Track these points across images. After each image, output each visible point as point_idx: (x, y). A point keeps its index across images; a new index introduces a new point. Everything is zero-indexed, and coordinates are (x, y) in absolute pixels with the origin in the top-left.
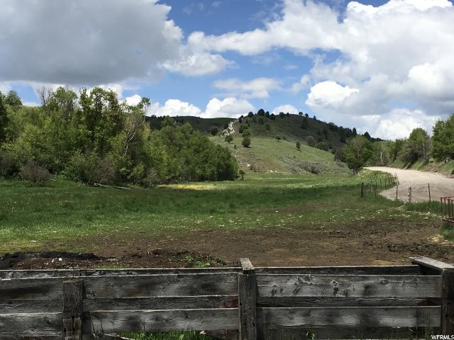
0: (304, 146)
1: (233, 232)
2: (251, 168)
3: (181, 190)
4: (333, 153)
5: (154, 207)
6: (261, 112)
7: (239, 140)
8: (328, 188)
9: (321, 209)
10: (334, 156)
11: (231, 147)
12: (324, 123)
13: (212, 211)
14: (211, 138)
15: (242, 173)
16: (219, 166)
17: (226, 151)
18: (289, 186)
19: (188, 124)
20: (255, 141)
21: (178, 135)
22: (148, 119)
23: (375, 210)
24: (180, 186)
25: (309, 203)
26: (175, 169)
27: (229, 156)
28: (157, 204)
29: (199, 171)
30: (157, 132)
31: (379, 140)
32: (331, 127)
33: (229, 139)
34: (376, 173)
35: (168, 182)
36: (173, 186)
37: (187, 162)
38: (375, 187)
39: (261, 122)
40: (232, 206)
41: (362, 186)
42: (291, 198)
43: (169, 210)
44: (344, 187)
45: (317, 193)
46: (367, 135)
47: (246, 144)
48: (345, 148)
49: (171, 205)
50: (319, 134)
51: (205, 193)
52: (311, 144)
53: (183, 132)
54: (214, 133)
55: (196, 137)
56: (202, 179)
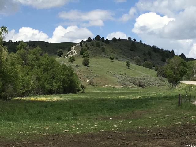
0: (133, 65)
1: (76, 136)
2: (90, 83)
3: (33, 102)
4: (156, 70)
5: (11, 116)
6: (98, 37)
7: (80, 61)
8: (152, 98)
9: (147, 116)
10: (156, 72)
11: (73, 66)
12: (149, 46)
13: (59, 119)
14: (57, 59)
15: (83, 87)
16: (64, 82)
17: (70, 69)
18: (121, 97)
19: (38, 48)
20: (93, 61)
21: (31, 57)
22: (5, 44)
23: (189, 117)
24: (33, 98)
25: (137, 111)
26: (29, 84)
27: (72, 74)
28: (13, 113)
29: (47, 86)
30: (13, 55)
31: (192, 59)
32: (155, 49)
33: (72, 60)
34: (191, 86)
35: (23, 95)
36: (27, 98)
37: (38, 79)
38: (190, 97)
39: (98, 45)
40: (74, 114)
41: (179, 97)
42: (122, 107)
43: (23, 118)
44: (165, 97)
45: (144, 102)
46: (183, 55)
47: (86, 64)
48: (165, 66)
49: (25, 114)
50: (144, 55)
51: (52, 104)
52: (138, 63)
53: (34, 54)
54: (60, 55)
55: (45, 58)
56: (50, 92)
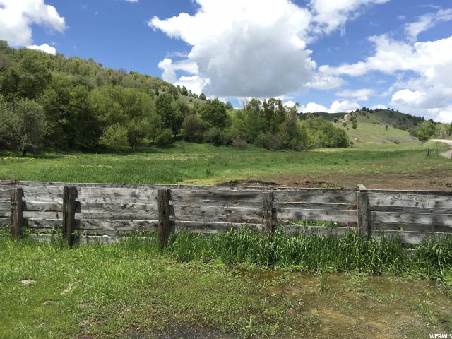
0: (390, 127)
1: (348, 175)
2: (357, 141)
3: (317, 152)
4: (409, 131)
5: (302, 161)
6: (364, 109)
7: (350, 125)
8: (405, 151)
9: (402, 163)
10: (409, 133)
11: (345, 129)
12: (404, 114)
13: (335, 163)
14: (334, 124)
15: (352, 143)
16: (338, 140)
17: (343, 131)
18: (381, 150)
19: (321, 116)
20: (359, 125)
21: (315, 123)
22: (298, 114)
23: (436, 164)
24: (316, 150)
25: (394, 160)
26: (314, 141)
27: (344, 134)
28: (304, 159)
29: (327, 143)
30: (303, 121)
31: (439, 123)
32: (409, 116)
33: (344, 125)
34: (437, 143)
35: (310, 148)
36: (313, 150)
37: (320, 138)
38: (437, 151)
39: (364, 115)
40: (346, 161)
41: (429, 150)
42: (382, 157)
43: (311, 162)
44: (417, 151)
45: (398, 154)
46: (431, 120)
47: (355, 127)
48: (417, 128)
49: (312, 160)
50: (400, 120)
51: (331, 154)
52: (395, 126)
53: (318, 121)
54: (336, 121)
55: (326, 123)
56: (328, 147)
